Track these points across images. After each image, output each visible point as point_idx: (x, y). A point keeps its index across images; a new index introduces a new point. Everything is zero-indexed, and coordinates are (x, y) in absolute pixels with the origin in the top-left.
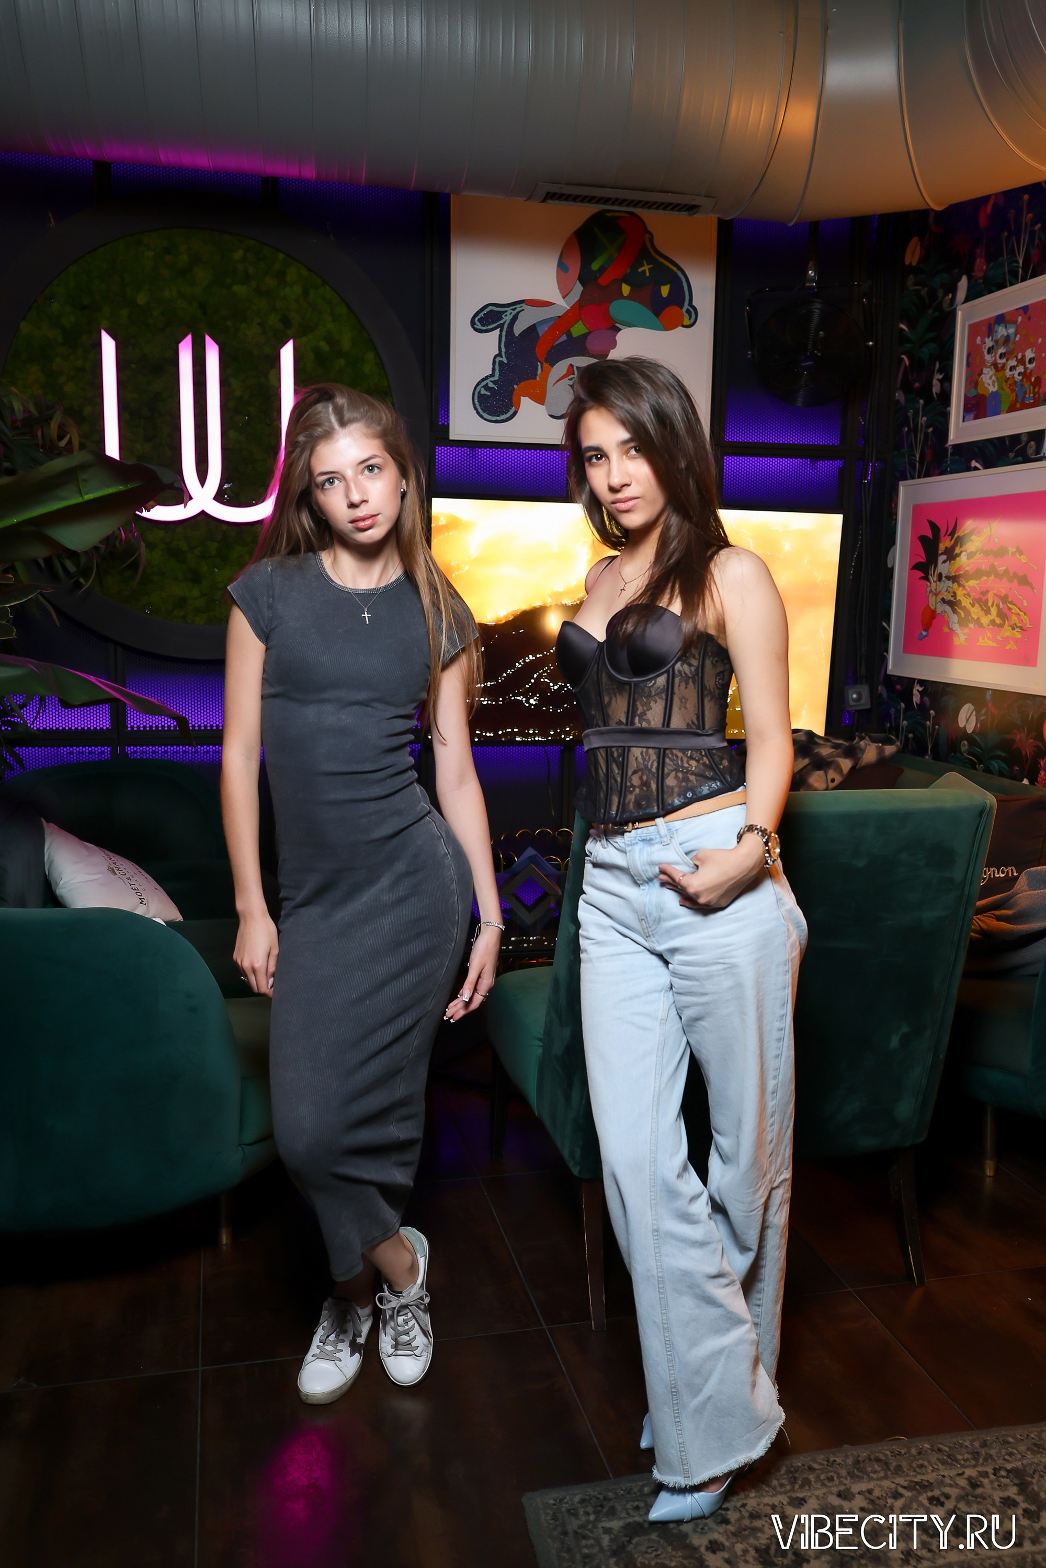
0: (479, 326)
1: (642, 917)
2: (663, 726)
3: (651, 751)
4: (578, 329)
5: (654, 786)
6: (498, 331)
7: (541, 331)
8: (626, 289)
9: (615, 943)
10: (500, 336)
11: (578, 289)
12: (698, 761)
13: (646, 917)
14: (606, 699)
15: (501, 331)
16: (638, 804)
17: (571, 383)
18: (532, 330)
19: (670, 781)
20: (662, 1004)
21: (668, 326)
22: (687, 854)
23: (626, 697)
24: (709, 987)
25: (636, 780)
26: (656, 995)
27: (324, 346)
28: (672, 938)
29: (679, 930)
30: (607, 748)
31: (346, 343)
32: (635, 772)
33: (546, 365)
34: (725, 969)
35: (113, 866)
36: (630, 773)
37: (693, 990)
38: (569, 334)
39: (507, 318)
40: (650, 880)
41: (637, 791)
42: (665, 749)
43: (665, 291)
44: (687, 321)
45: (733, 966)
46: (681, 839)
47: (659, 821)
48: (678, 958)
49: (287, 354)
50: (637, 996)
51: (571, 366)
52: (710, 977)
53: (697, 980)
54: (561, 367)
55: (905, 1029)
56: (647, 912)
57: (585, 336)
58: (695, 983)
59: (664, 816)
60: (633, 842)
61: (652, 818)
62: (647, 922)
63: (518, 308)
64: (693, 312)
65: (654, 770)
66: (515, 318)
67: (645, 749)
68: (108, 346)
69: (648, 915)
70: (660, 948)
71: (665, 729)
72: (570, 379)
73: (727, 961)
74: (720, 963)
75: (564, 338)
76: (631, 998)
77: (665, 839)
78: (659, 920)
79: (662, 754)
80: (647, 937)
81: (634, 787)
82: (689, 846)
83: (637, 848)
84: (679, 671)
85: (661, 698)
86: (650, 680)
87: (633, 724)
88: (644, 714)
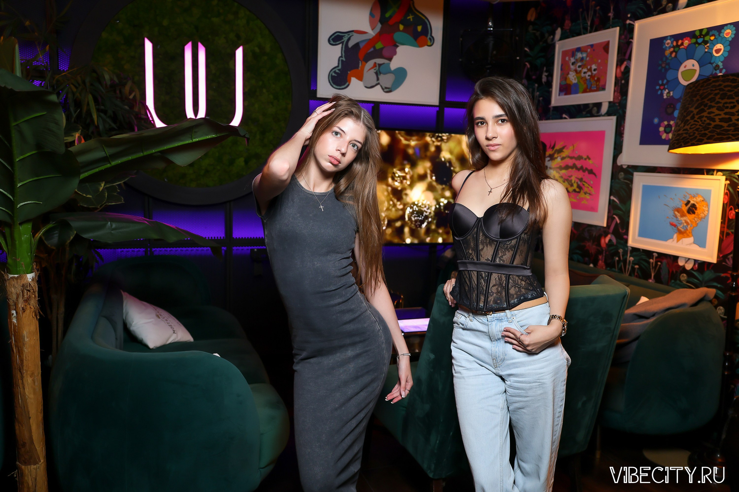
0: (332, 42)
1: (494, 358)
2: (510, 264)
3: (502, 275)
4: (379, 45)
5: (504, 294)
6: (340, 45)
7: (362, 45)
8: (401, 27)
9: (477, 369)
10: (342, 48)
11: (379, 26)
12: (525, 282)
13: (497, 358)
14: (481, 247)
15: (342, 45)
16: (495, 302)
17: (375, 71)
18: (357, 45)
19: (512, 291)
20: (501, 401)
21: (421, 46)
22: (521, 327)
23: (493, 247)
24: (530, 393)
25: (494, 290)
26: (498, 396)
27: (257, 50)
28: (510, 369)
29: (515, 365)
30: (478, 272)
31: (268, 48)
32: (494, 286)
33: (363, 62)
34: (539, 385)
35: (158, 314)
36: (491, 285)
37: (521, 394)
38: (374, 47)
39: (345, 39)
40: (499, 339)
41: (495, 295)
42: (509, 275)
43: (419, 28)
44: (429, 43)
45: (544, 383)
46: (518, 320)
47: (507, 311)
48: (512, 379)
49: (239, 53)
50: (490, 397)
51: (375, 63)
52: (531, 388)
53: (523, 390)
54: (371, 63)
56: (497, 355)
57: (381, 49)
58: (523, 391)
59: (510, 309)
60: (492, 320)
61: (503, 310)
62: (497, 360)
63: (351, 34)
64: (432, 40)
65: (504, 285)
66: (349, 39)
67: (500, 275)
68: (148, 46)
69: (498, 357)
70: (502, 373)
71: (511, 265)
72: (375, 69)
73: (541, 381)
74: (537, 382)
75: (372, 49)
76: (487, 398)
77: (510, 320)
78: (503, 360)
79: (508, 277)
80: (496, 367)
81: (493, 293)
82: (522, 323)
83: (494, 323)
84: (523, 238)
85: (512, 250)
86: (508, 241)
87: (495, 261)
88: (502, 256)
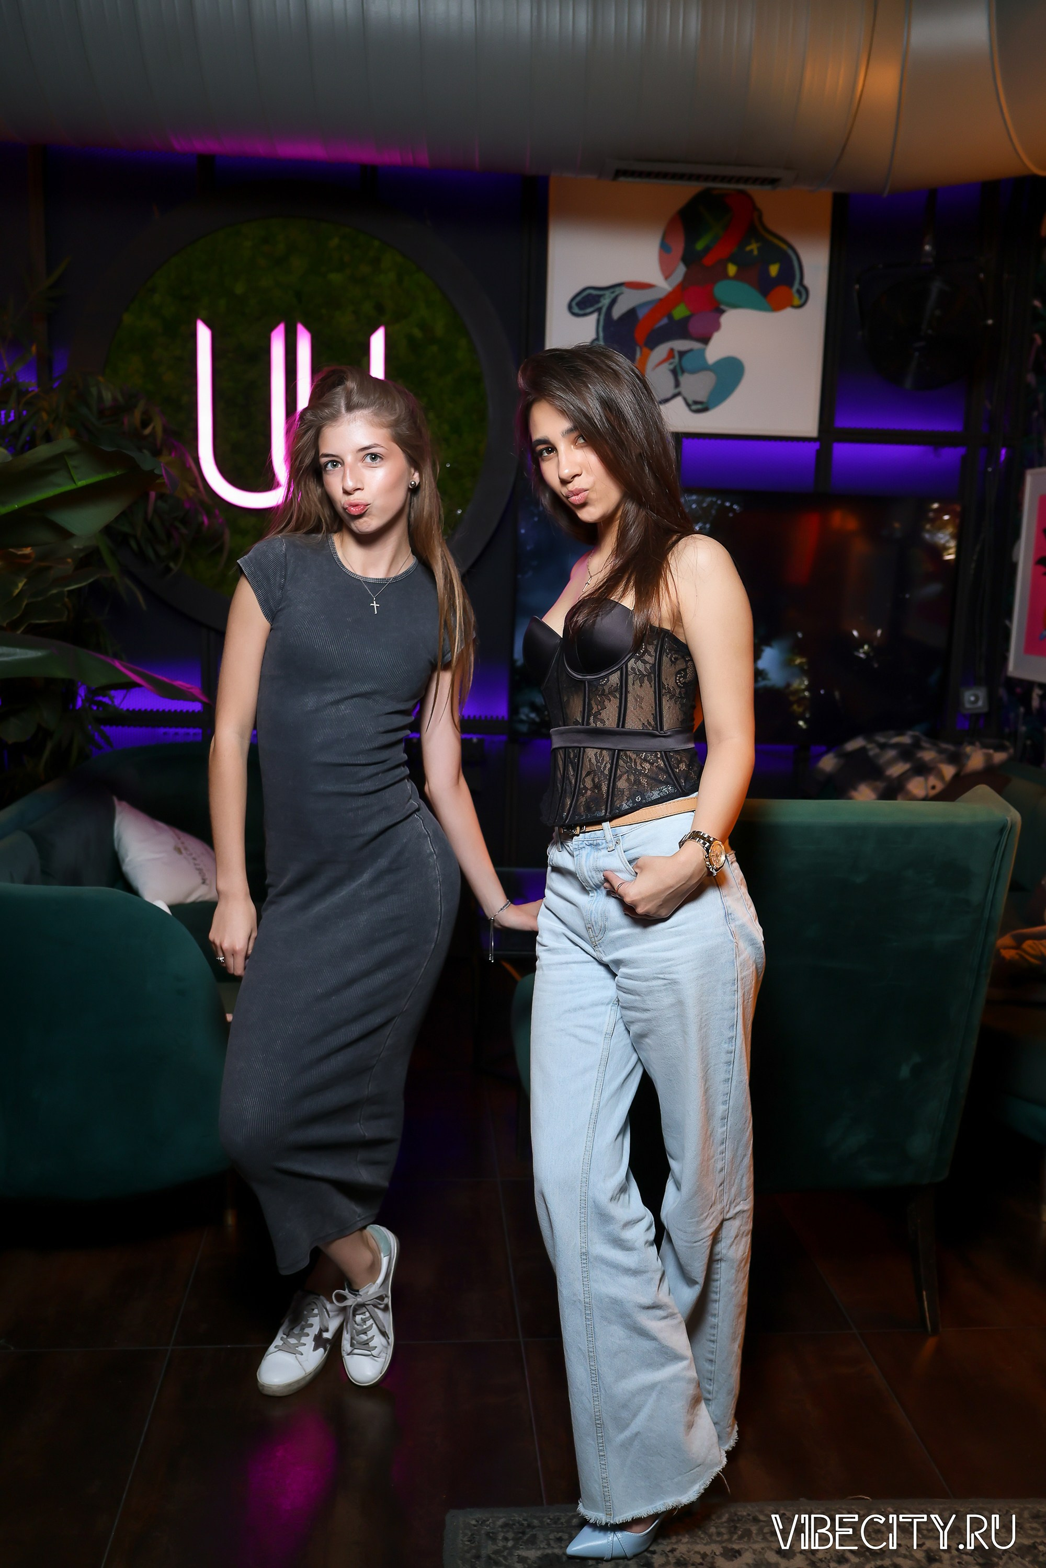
0: (576, 310)
1: (589, 926)
2: (618, 726)
3: (604, 752)
4: (680, 312)
5: (604, 789)
6: (594, 316)
7: (641, 314)
8: (732, 269)
9: (565, 951)
10: (598, 321)
11: (681, 271)
12: (652, 764)
13: (593, 926)
14: (565, 699)
15: (599, 315)
16: (588, 808)
17: (672, 367)
18: (632, 313)
19: (622, 784)
20: (609, 1016)
21: (777, 307)
22: (630, 862)
23: (581, 695)
24: (650, 1004)
25: (589, 783)
26: (603, 1008)
27: (417, 333)
28: (617, 950)
29: (621, 942)
30: (565, 748)
31: (439, 328)
32: (588, 774)
33: (645, 350)
34: (665, 985)
35: (180, 846)
36: (584, 774)
37: (636, 1004)
38: (670, 317)
39: (605, 302)
40: (597, 887)
41: (589, 792)
42: (619, 751)
43: (774, 270)
44: (796, 301)
45: (674, 982)
46: (626, 846)
47: (606, 825)
48: (623, 970)
49: (379, 341)
50: (582, 1008)
51: (672, 350)
52: (650, 992)
53: (639, 995)
54: (661, 351)
55: (916, 1059)
56: (593, 920)
57: (686, 319)
58: (637, 998)
59: (610, 820)
60: (580, 846)
61: (599, 822)
62: (593, 931)
63: (618, 291)
64: (804, 293)
65: (606, 772)
66: (614, 302)
67: (599, 751)
68: (204, 335)
69: (594, 923)
70: (606, 959)
71: (620, 729)
72: (671, 364)
73: (667, 976)
74: (660, 978)
75: (665, 321)
76: (575, 1010)
77: (610, 845)
78: (604, 930)
79: (616, 755)
80: (594, 947)
81: (586, 788)
82: (633, 854)
83: (584, 853)
84: (633, 669)
85: (615, 697)
86: (603, 678)
87: (588, 724)
88: (599, 713)
